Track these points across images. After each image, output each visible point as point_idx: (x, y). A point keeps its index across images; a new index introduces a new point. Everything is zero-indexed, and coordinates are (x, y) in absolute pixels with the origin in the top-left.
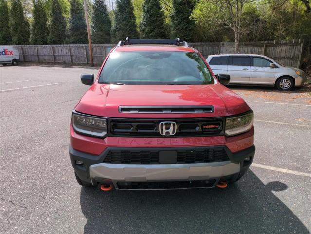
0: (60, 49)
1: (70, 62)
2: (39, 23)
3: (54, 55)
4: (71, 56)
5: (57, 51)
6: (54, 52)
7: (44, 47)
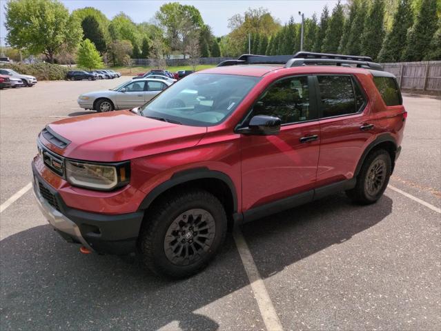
0: (414, 69)
1: (423, 89)
2: (397, 32)
3: (402, 77)
4: (427, 79)
5: (408, 70)
6: (404, 73)
7: (393, 67)
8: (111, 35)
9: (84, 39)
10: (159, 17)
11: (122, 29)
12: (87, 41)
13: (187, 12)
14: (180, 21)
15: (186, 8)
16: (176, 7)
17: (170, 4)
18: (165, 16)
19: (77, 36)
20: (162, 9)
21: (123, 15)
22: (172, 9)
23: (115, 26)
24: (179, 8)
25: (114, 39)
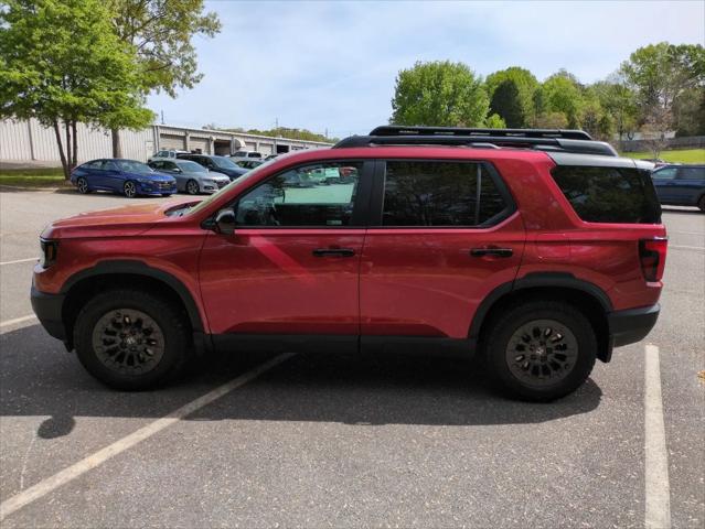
8: (535, 106)
9: (490, 115)
10: (627, 69)
11: (556, 95)
12: (496, 117)
13: (683, 57)
14: (668, 73)
15: (682, 49)
16: (662, 50)
17: (651, 46)
18: (636, 68)
19: (479, 112)
20: (634, 57)
21: (563, 74)
22: (654, 55)
23: (545, 92)
24: (669, 51)
25: (538, 112)
